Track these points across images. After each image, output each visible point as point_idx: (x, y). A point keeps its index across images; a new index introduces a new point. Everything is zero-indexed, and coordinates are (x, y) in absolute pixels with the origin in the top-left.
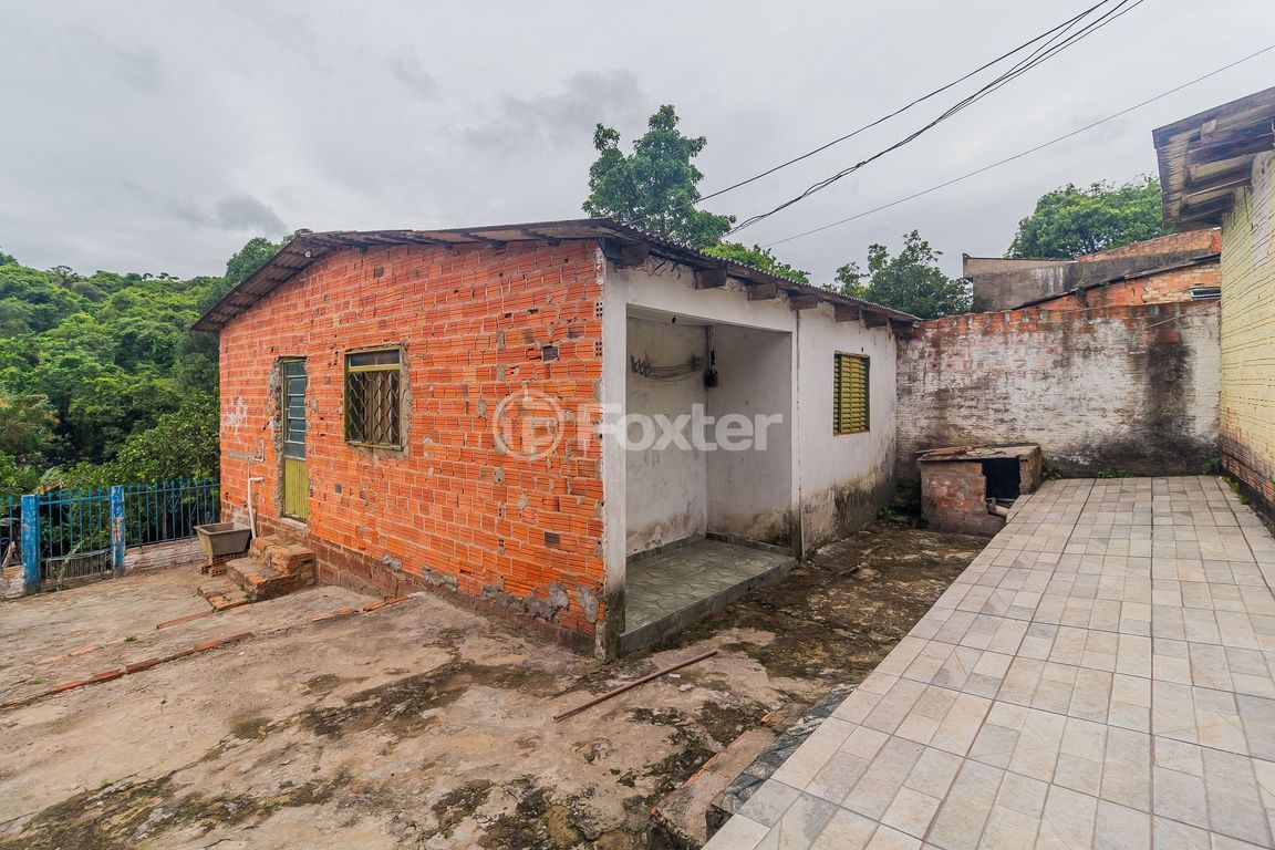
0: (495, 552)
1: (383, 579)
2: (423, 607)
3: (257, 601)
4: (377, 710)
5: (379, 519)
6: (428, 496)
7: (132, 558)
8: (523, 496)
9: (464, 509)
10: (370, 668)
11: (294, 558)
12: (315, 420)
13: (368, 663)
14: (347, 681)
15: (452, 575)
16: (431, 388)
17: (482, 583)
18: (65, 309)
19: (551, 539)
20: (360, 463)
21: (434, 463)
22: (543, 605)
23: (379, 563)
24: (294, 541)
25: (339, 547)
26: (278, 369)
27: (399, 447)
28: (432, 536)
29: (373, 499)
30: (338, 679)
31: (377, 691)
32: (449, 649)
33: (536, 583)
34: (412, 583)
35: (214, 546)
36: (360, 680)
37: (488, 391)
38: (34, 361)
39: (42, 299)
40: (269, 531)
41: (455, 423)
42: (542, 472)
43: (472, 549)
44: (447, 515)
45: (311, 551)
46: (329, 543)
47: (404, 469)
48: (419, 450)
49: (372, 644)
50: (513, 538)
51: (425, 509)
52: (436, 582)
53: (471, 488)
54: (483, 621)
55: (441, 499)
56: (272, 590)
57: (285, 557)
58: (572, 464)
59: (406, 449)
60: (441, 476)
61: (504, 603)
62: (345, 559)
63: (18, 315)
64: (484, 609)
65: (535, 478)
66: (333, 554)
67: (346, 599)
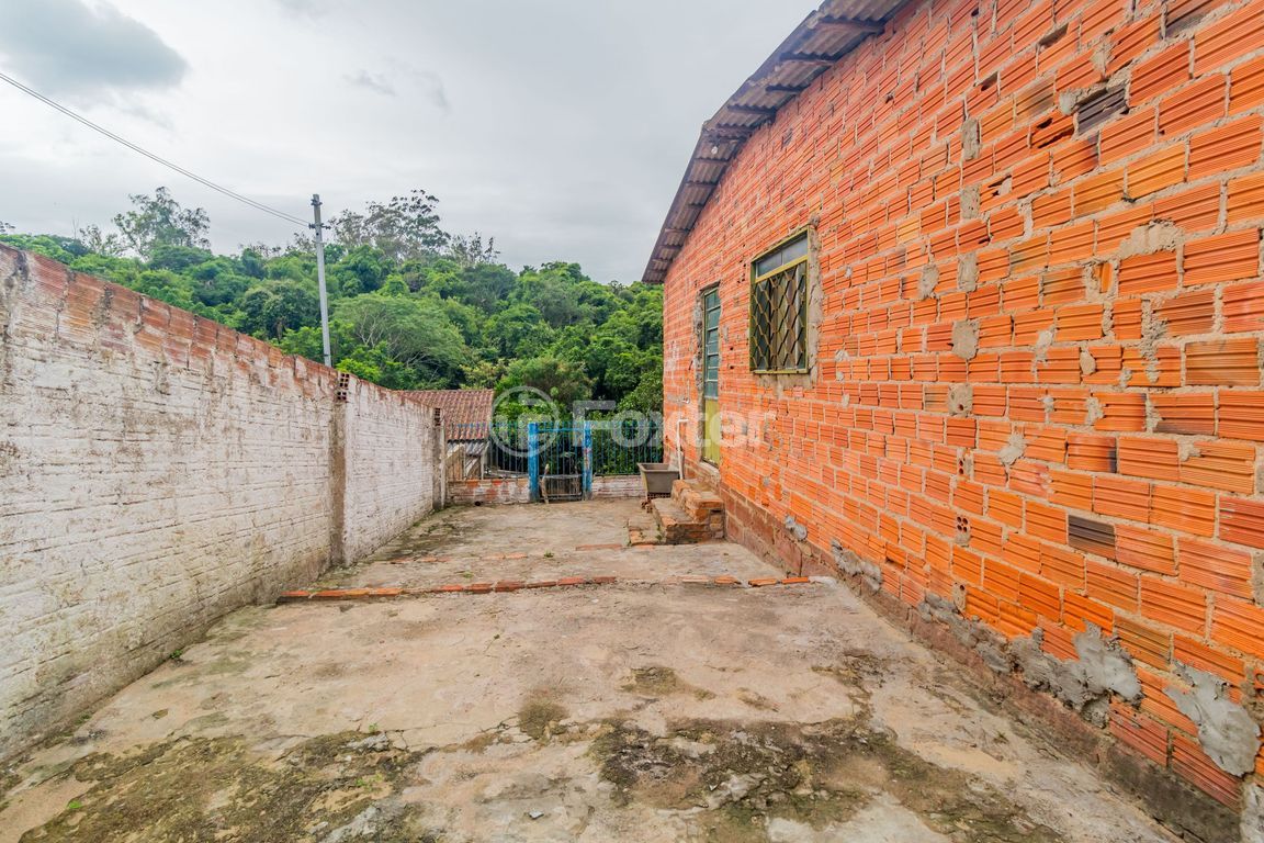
0: (949, 540)
1: (786, 547)
2: (828, 602)
3: (666, 544)
4: (702, 769)
5: (783, 469)
6: (841, 438)
7: (596, 485)
8: (1015, 438)
9: (895, 458)
10: (722, 679)
11: (703, 505)
12: (726, 351)
13: (724, 670)
14: (685, 689)
15: (873, 563)
16: (849, 273)
17: (923, 590)
18: (612, 308)
19: (1083, 532)
20: (765, 396)
21: (850, 388)
22: (1060, 672)
23: (781, 526)
24: (708, 487)
25: (744, 499)
26: (699, 304)
27: (805, 371)
28: (845, 498)
29: (776, 441)
30: (674, 681)
31: (716, 728)
32: (854, 691)
33: (1041, 618)
34: (818, 561)
35: (649, 483)
36: (704, 695)
37: (942, 247)
38: (588, 342)
39: (600, 303)
40: (692, 475)
41: (882, 318)
42: (1067, 385)
43: (905, 527)
44: (868, 467)
45: (721, 501)
46: (734, 492)
47: (811, 400)
48: (829, 370)
49: (739, 637)
50: (986, 519)
51: (836, 458)
52: (852, 569)
53: (909, 424)
54: (922, 654)
55: (860, 441)
56: (680, 535)
57: (695, 503)
58: (1169, 356)
59: (814, 371)
60: (860, 406)
61: (966, 638)
62: (749, 515)
63: (588, 315)
64: (925, 633)
65: (1047, 401)
66: (739, 507)
67: (745, 563)
